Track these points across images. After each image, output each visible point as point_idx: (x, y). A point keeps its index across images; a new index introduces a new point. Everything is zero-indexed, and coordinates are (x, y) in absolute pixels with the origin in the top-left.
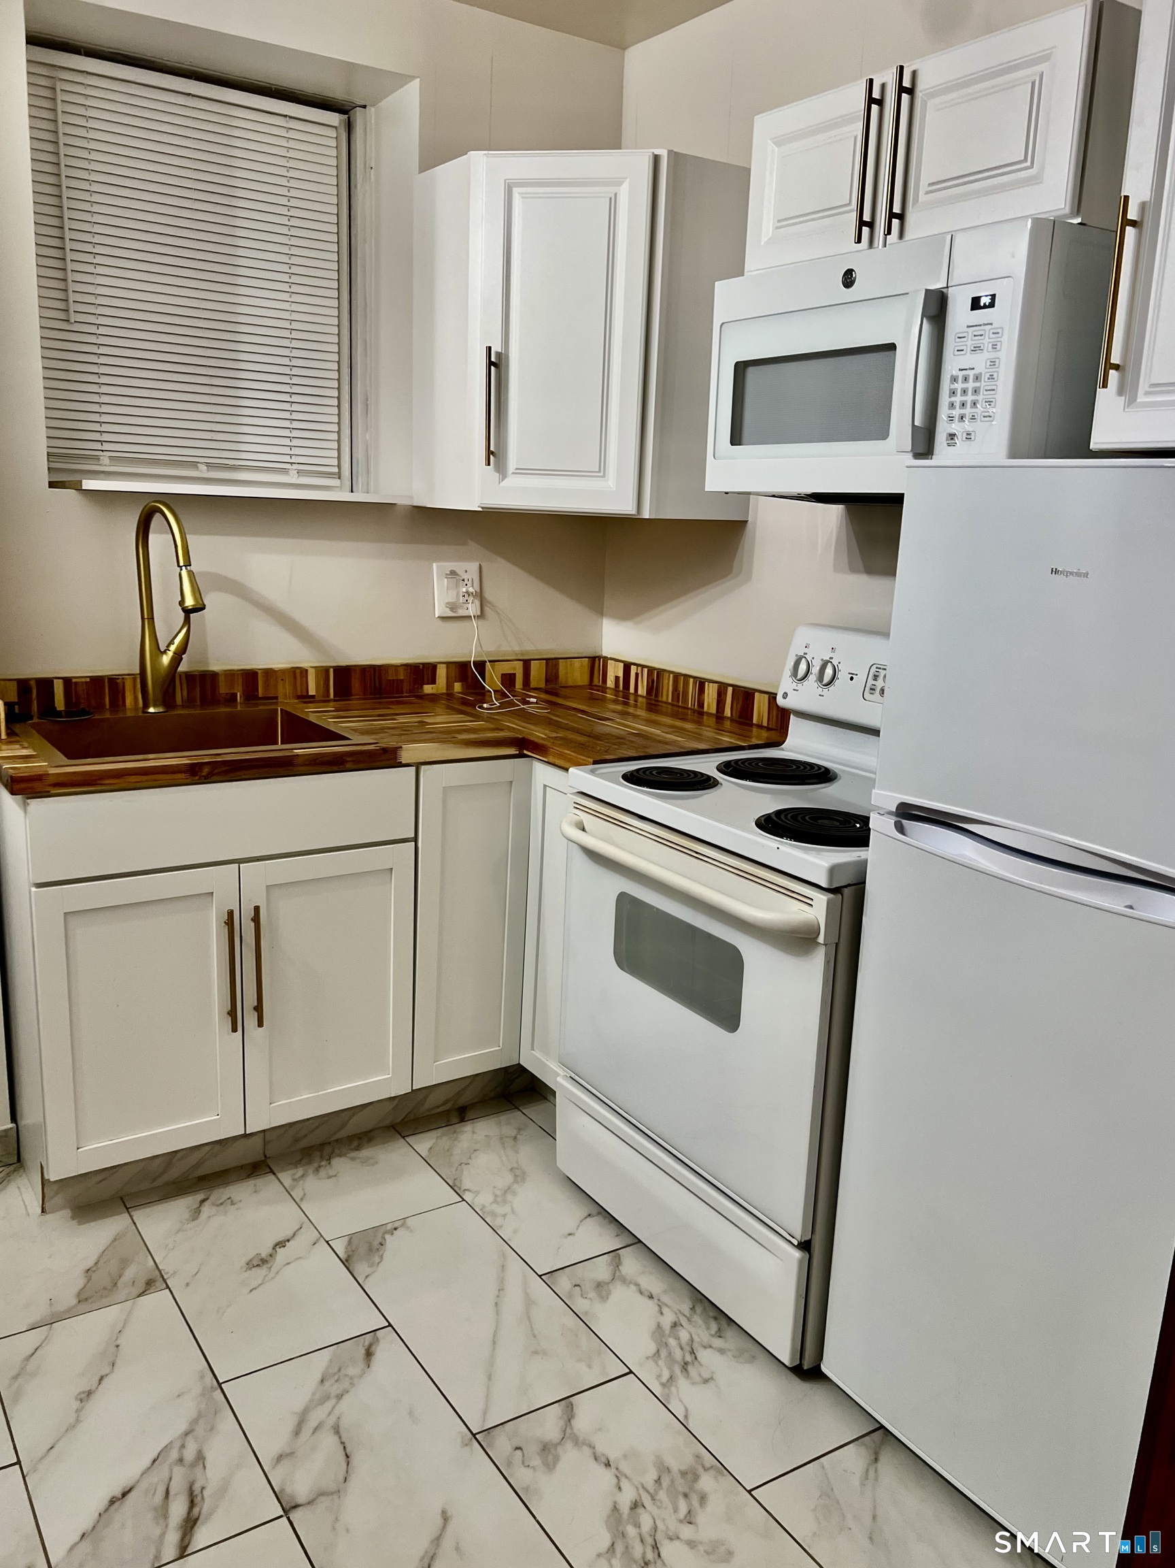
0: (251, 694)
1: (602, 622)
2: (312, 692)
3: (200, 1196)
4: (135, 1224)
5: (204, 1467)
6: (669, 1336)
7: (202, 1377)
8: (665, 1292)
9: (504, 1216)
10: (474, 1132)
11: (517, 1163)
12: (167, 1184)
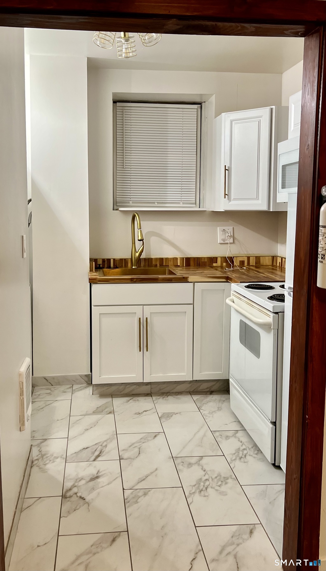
0: (161, 265)
1: (278, 245)
2: (179, 264)
3: (131, 398)
4: (112, 401)
5: (106, 448)
6: (241, 451)
7: (114, 432)
8: (246, 442)
9: (209, 417)
10: (212, 397)
11: (221, 406)
12: (124, 394)
